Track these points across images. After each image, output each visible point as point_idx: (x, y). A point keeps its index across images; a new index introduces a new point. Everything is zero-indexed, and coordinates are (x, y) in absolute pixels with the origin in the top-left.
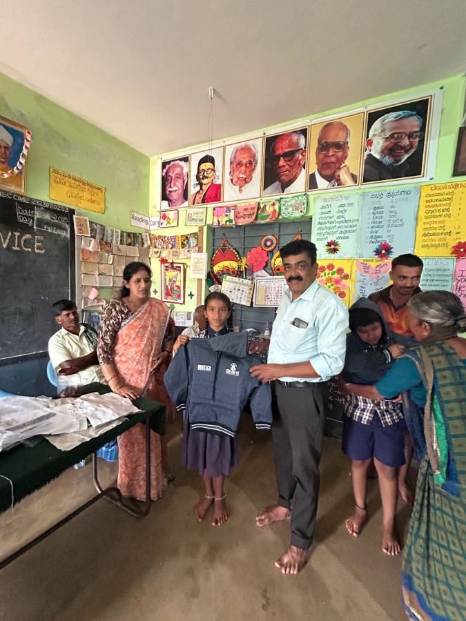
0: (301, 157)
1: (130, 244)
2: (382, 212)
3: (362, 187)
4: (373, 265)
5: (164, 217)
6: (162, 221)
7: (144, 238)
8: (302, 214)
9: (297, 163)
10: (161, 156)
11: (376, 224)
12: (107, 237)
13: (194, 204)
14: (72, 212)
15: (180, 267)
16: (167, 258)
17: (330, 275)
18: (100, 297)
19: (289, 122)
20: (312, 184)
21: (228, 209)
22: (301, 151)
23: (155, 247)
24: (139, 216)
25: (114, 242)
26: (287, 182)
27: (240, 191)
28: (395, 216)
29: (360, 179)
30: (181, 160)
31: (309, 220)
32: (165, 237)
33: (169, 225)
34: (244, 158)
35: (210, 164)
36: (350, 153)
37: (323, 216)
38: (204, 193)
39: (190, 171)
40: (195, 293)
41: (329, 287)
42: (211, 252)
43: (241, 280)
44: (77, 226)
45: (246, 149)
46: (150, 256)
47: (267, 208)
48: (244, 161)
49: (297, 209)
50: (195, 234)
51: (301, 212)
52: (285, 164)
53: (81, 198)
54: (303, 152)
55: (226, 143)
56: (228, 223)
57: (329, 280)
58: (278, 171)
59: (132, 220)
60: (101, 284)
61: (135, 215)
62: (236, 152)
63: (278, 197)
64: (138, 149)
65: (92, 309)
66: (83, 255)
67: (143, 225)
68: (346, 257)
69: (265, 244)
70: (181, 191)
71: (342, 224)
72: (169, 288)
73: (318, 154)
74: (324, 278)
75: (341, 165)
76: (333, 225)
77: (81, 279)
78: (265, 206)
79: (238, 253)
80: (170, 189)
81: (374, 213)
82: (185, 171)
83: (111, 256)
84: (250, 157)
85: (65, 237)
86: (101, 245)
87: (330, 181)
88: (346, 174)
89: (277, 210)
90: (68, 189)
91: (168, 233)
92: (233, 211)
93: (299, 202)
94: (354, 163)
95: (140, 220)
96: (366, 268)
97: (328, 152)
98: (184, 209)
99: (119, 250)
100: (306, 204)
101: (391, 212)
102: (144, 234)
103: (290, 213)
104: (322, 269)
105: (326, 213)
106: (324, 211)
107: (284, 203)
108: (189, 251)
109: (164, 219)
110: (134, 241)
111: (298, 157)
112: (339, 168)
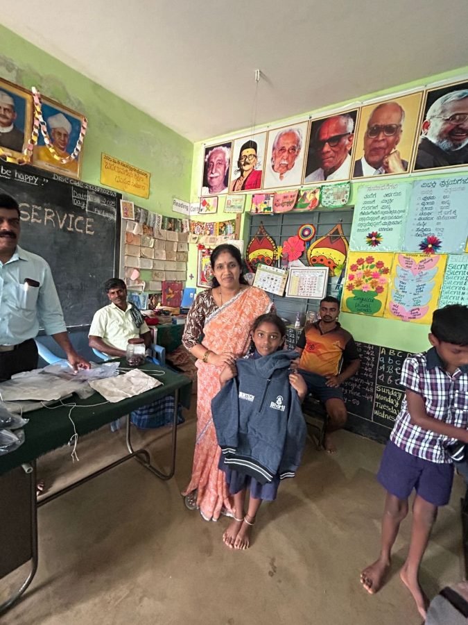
0: (347, 142)
1: (170, 229)
2: (433, 203)
3: (413, 175)
4: (417, 260)
5: (204, 203)
6: (202, 207)
7: (184, 223)
8: (344, 203)
9: (343, 149)
10: (204, 142)
11: (425, 216)
12: (150, 222)
13: (234, 190)
14: (119, 196)
16: (205, 244)
18: (141, 278)
19: (337, 105)
20: (358, 171)
21: (267, 196)
22: (348, 136)
23: (194, 233)
24: (181, 202)
25: (156, 226)
26: (330, 169)
27: (281, 177)
28: (447, 207)
29: (411, 166)
30: (224, 145)
31: (350, 209)
32: (204, 223)
33: (208, 212)
34: (288, 143)
35: (253, 150)
36: (403, 137)
37: (366, 205)
38: (244, 179)
39: (232, 156)
41: (367, 281)
42: (247, 240)
43: (276, 269)
44: (123, 210)
45: (290, 135)
46: (188, 242)
47: (308, 196)
48: (287, 147)
49: (339, 198)
50: (233, 221)
51: (343, 200)
52: (329, 150)
53: (128, 183)
54: (350, 137)
55: (270, 128)
56: (266, 211)
57: (367, 273)
58: (322, 157)
59: (174, 206)
60: (141, 265)
61: (177, 201)
62: (279, 138)
63: (320, 185)
64: (182, 135)
65: (133, 289)
66: (127, 238)
67: (183, 211)
68: (387, 250)
69: (303, 235)
70: (221, 178)
71: (386, 215)
72: (205, 273)
73: (366, 138)
74: (362, 271)
75: (391, 150)
76: (376, 216)
77: (124, 261)
78: (305, 194)
79: (274, 242)
80: (212, 176)
81: (423, 204)
82: (227, 157)
83: (153, 240)
84: (294, 142)
85: (112, 220)
86: (144, 229)
87: (377, 169)
88: (396, 160)
89: (318, 198)
90: (116, 174)
91: (207, 219)
92: (272, 199)
93: (341, 190)
94: (406, 148)
95: (181, 206)
96: (408, 263)
97: (378, 137)
98: (224, 195)
99: (160, 234)
100: (348, 193)
101: (443, 203)
102: (184, 220)
103: (331, 201)
104: (360, 261)
105: (370, 203)
106: (368, 200)
107: (325, 191)
108: (226, 238)
109: (204, 205)
111: (345, 142)
112: (389, 154)
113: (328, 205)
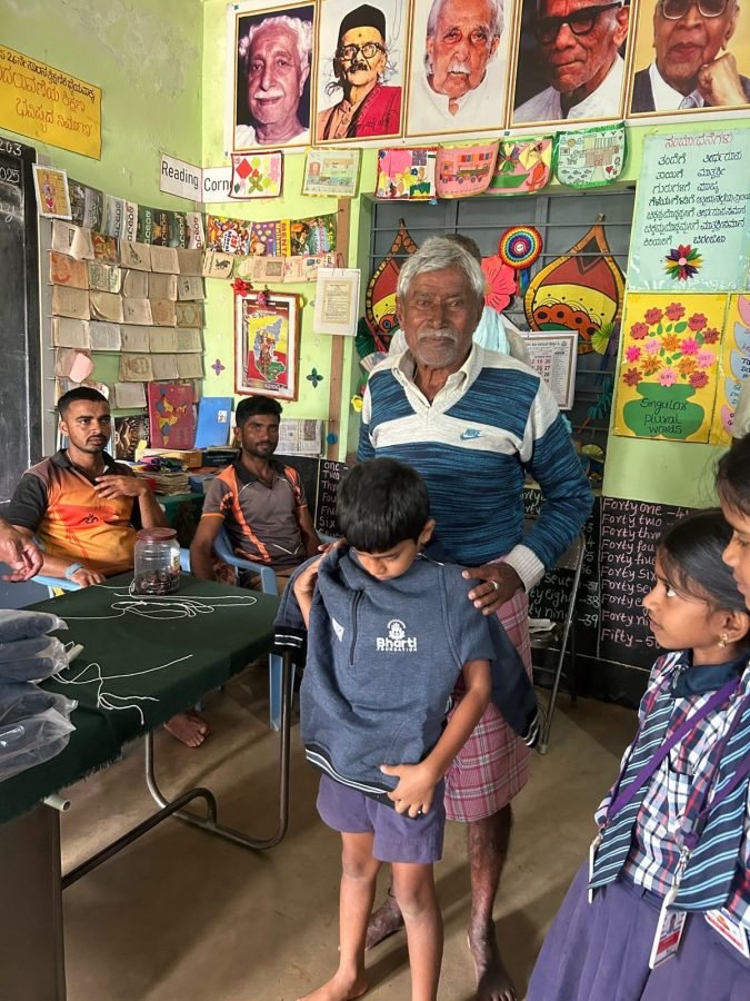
0: (614, 24)
1: (158, 242)
5: (244, 170)
6: (237, 180)
7: (191, 224)
8: (612, 176)
9: (605, 42)
12: (108, 223)
14: (29, 155)
15: (287, 305)
16: (252, 280)
17: (672, 332)
20: (641, 98)
21: (420, 156)
22: (616, 10)
23: (220, 249)
24: (179, 166)
25: (124, 235)
26: (575, 91)
27: (453, 108)
30: (292, 13)
31: (626, 191)
32: (246, 224)
33: (256, 193)
34: (466, 20)
35: (372, 30)
37: (664, 182)
38: (354, 109)
40: (325, 370)
41: (669, 361)
44: (42, 192)
47: (522, 157)
48: (466, 29)
49: (598, 163)
50: (328, 219)
51: (609, 170)
52: (572, 42)
53: (47, 117)
54: (621, 13)
56: (417, 193)
57: (670, 343)
58: (555, 59)
59: (163, 176)
61: (171, 163)
62: (444, 4)
63: (552, 130)
66: (56, 269)
67: (186, 189)
69: (510, 250)
70: (289, 102)
71: (709, 206)
72: (257, 358)
73: (659, 19)
74: (658, 339)
75: (716, 53)
76: (687, 207)
77: (52, 333)
80: (262, 94)
82: (304, 44)
83: (118, 272)
84: (482, 17)
85: (15, 222)
86: (95, 242)
87: (685, 94)
88: (728, 76)
89: (548, 163)
90: (16, 93)
91: (254, 213)
92: (431, 162)
93: (604, 143)
95: (180, 176)
97: (685, 18)
98: (299, 149)
99: (134, 255)
100: (621, 152)
102: (190, 215)
103: (581, 171)
104: (653, 316)
105: (671, 175)
106: (666, 168)
107: (566, 146)
108: (311, 263)
109: (243, 176)
110: (168, 233)
111: (609, 25)
112: (711, 61)
113: (572, 181)
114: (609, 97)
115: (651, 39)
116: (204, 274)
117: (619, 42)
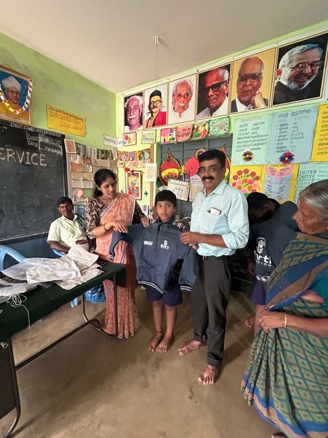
0: (225, 87)
1: (103, 158)
2: (287, 128)
3: (272, 109)
4: (279, 169)
5: (127, 138)
6: (125, 141)
7: (113, 153)
8: (226, 132)
9: (222, 93)
10: (122, 93)
11: (282, 138)
12: (88, 154)
13: (147, 127)
14: (63, 136)
15: (138, 174)
16: (129, 168)
17: (246, 177)
18: (85, 196)
19: (216, 61)
20: (234, 108)
21: (172, 130)
22: (225, 83)
24: (109, 138)
25: (93, 157)
26: (214, 108)
27: (180, 116)
28: (297, 131)
29: (271, 102)
30: (137, 95)
31: (230, 136)
32: (127, 153)
33: (130, 144)
34: (183, 91)
35: (158, 97)
37: (241, 132)
38: (154, 119)
40: (148, 192)
41: (245, 186)
42: (160, 162)
44: (67, 146)
45: (184, 84)
47: (200, 128)
48: (183, 93)
49: (221, 128)
50: (148, 150)
51: (225, 130)
52: (213, 94)
53: (68, 126)
54: (227, 83)
55: (170, 80)
56: (171, 141)
57: (245, 181)
58: (208, 99)
59: (105, 141)
60: (85, 186)
61: (107, 137)
62: (177, 87)
63: (208, 120)
64: (106, 88)
65: (79, 204)
66: (72, 167)
67: (112, 144)
68: (258, 164)
70: (138, 118)
71: (255, 139)
72: (131, 189)
73: (238, 84)
74: (241, 179)
75: (256, 92)
77: (71, 184)
78: (198, 127)
79: (179, 163)
80: (130, 117)
81: (280, 129)
82: (141, 103)
83: (91, 167)
84: (187, 89)
85: (60, 155)
86: (84, 159)
87: (247, 106)
88: (260, 99)
89: (207, 129)
90: (60, 120)
91: (129, 149)
92: (175, 132)
93: (223, 123)
94: (266, 90)
95: (110, 141)
96: (273, 171)
97: (246, 83)
98: (140, 131)
99: (96, 162)
100: (228, 124)
101: (294, 127)
102: (113, 151)
103: (217, 131)
104: (240, 173)
105: (243, 130)
106: (242, 128)
107: (212, 124)
108: (144, 162)
109: (127, 139)
110: (106, 155)
111: (223, 88)
112: (254, 95)
113: (214, 134)
114: (224, 109)
115: (236, 90)
116: (118, 166)
117: (226, 92)
